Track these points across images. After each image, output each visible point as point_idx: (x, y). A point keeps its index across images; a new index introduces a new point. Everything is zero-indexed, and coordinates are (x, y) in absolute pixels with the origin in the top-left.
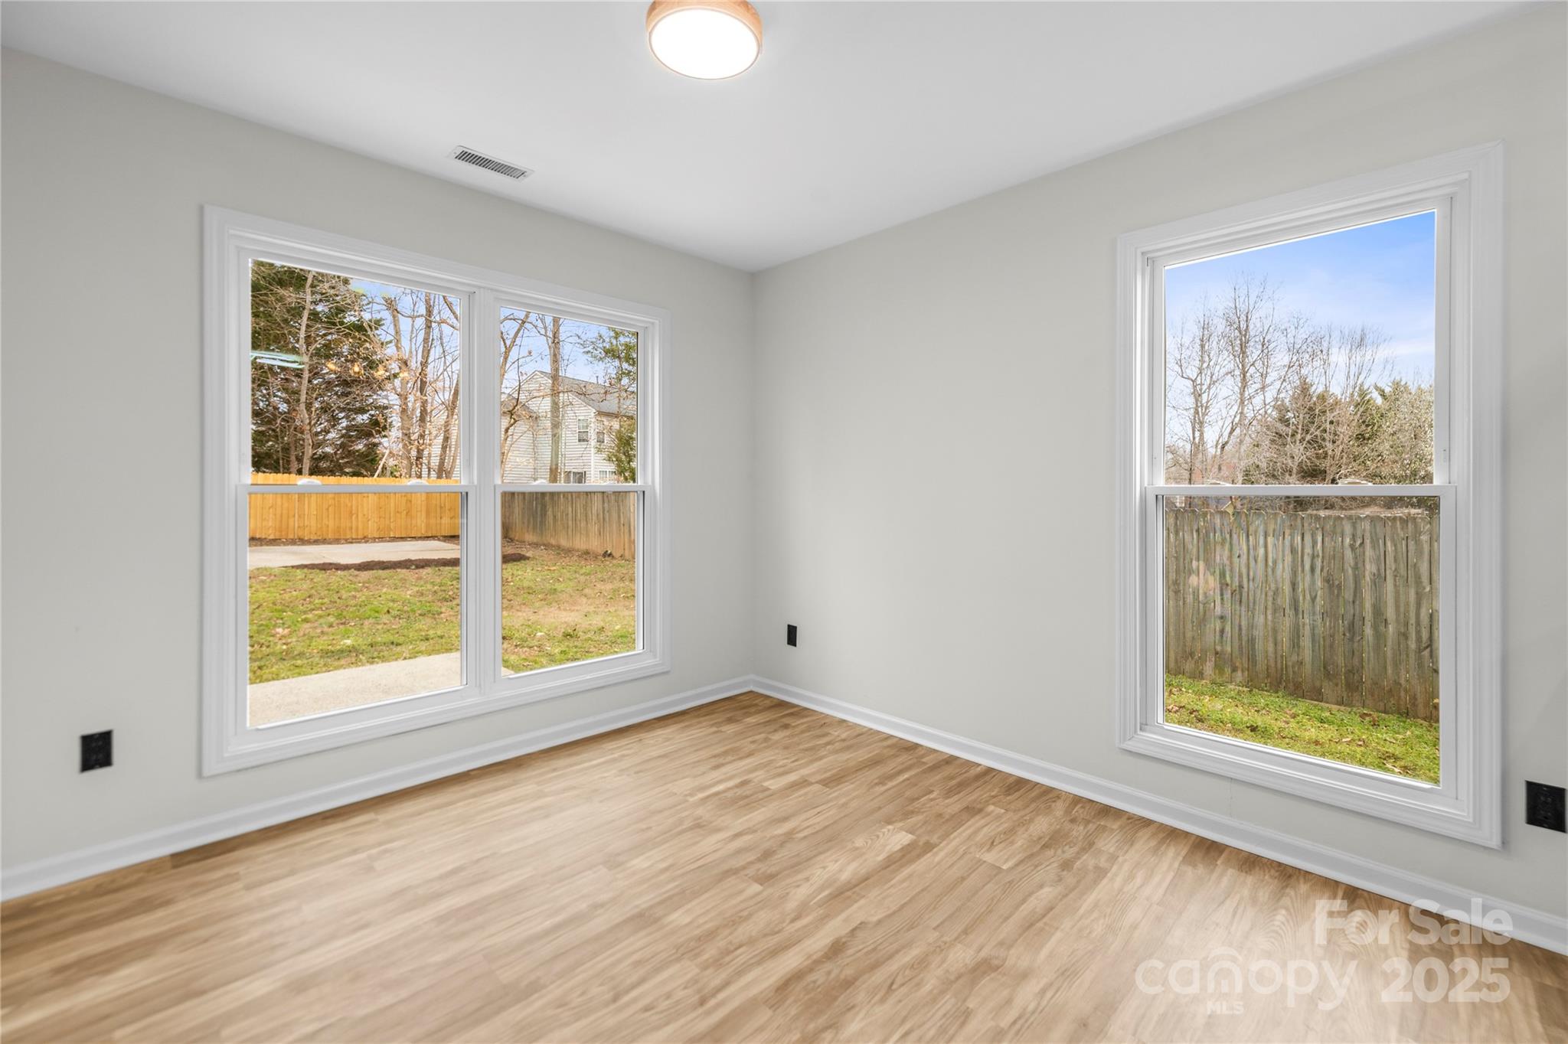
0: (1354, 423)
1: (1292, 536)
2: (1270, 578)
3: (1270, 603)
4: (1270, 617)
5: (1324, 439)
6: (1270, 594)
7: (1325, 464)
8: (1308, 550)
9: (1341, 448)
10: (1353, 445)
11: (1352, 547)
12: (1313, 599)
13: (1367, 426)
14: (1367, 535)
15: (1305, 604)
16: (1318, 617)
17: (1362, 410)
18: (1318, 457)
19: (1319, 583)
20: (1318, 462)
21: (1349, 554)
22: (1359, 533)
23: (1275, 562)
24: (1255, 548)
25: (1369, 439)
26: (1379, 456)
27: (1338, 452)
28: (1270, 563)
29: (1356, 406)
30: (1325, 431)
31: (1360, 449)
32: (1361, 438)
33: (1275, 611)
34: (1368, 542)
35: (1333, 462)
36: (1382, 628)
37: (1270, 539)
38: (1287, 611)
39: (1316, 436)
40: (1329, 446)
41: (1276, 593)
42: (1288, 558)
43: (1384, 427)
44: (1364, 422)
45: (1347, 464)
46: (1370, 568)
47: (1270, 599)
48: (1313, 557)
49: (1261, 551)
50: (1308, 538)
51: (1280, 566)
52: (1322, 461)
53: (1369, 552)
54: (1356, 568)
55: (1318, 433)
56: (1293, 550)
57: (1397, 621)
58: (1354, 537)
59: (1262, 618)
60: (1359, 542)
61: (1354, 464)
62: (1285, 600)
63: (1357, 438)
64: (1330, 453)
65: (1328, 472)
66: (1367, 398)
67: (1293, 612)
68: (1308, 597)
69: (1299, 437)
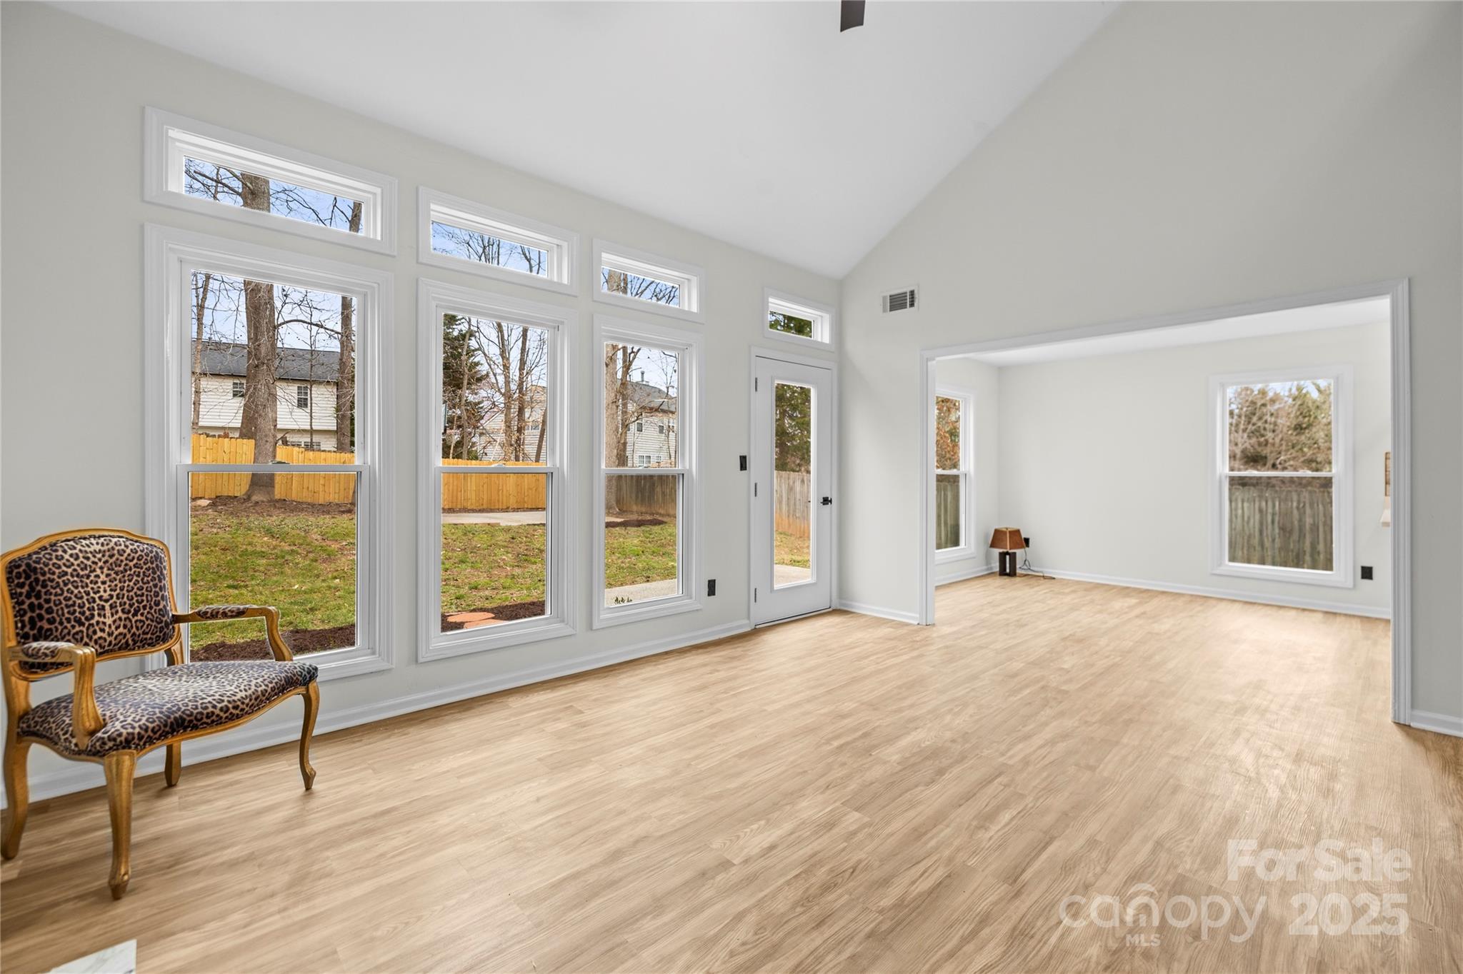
0: (1292, 416)
1: (1260, 501)
2: (1246, 528)
3: (1246, 544)
4: (1245, 552)
5: (1265, 429)
6: (1246, 537)
7: (1265, 451)
8: (1270, 510)
9: (1280, 436)
10: (1292, 434)
11: (1298, 508)
12: (1273, 540)
13: (1305, 417)
14: (1307, 502)
15: (1267, 544)
16: (1277, 551)
17: (1299, 403)
18: (1260, 444)
19: (1277, 531)
20: (1259, 449)
21: (1295, 512)
22: (1302, 500)
23: (1249, 518)
24: (1236, 509)
25: (1305, 428)
26: (1315, 443)
27: (1277, 440)
28: (1246, 519)
29: (1294, 400)
30: (1266, 422)
31: (1297, 438)
32: (1299, 428)
33: (1249, 548)
34: (1307, 505)
35: (1272, 449)
36: (1316, 557)
37: (1246, 505)
38: (1257, 548)
39: (1259, 427)
40: (1269, 435)
41: (1249, 537)
42: (1257, 516)
43: (1319, 417)
44: (1301, 414)
45: (1288, 450)
46: (1308, 521)
47: (1246, 541)
48: (1273, 514)
49: (1240, 512)
50: (1270, 504)
51: (1252, 521)
52: (1263, 448)
53: (1308, 511)
54: (1300, 520)
55: (1260, 424)
56: (1261, 511)
57: (1326, 552)
58: (1299, 502)
59: (1240, 553)
60: (1301, 505)
61: (1292, 451)
62: (1256, 541)
63: (1295, 429)
64: (1270, 441)
65: (1269, 458)
66: (1304, 391)
67: (1260, 549)
68: (1270, 539)
69: (1242, 427)
